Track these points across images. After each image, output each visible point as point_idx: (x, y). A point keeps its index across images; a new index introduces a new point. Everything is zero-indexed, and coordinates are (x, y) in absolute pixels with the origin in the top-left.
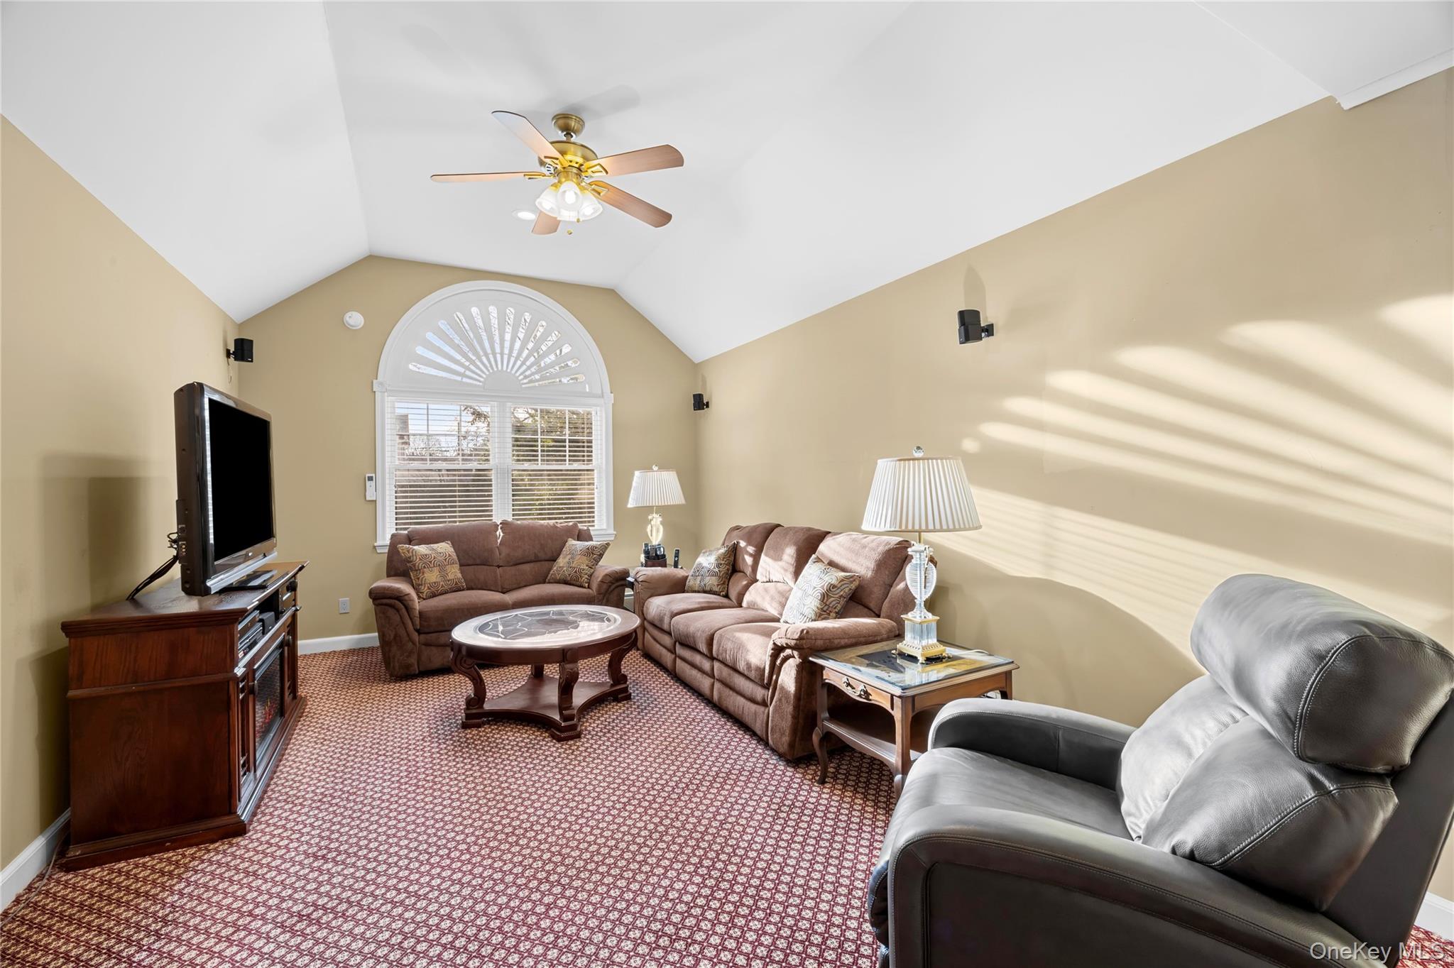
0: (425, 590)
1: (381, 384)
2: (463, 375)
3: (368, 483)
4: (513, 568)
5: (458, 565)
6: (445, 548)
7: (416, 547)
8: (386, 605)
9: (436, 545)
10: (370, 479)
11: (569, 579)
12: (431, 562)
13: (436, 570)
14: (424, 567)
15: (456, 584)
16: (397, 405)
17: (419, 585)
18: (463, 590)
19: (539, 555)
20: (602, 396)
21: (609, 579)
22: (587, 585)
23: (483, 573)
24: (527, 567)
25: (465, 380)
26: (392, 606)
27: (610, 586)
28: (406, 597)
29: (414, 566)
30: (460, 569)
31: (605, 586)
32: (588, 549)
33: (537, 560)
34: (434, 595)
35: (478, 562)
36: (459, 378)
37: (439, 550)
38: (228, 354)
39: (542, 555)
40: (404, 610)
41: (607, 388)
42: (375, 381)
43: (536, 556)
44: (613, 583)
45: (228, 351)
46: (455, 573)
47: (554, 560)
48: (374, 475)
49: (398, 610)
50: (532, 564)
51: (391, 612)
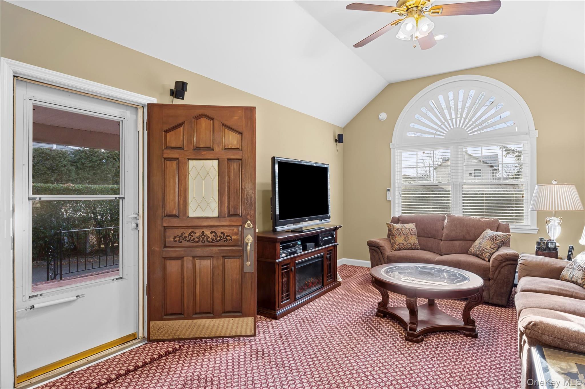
0: (395, 246)
1: (393, 145)
2: (435, 134)
3: (388, 192)
4: (450, 242)
5: (416, 236)
6: (411, 226)
7: (394, 224)
8: (373, 250)
9: (406, 224)
10: (389, 190)
11: (478, 253)
12: (400, 233)
13: (402, 237)
14: (397, 235)
15: (413, 245)
16: (403, 154)
17: (393, 243)
18: (418, 249)
19: (466, 236)
20: (528, 133)
21: (500, 258)
22: (487, 259)
23: (431, 242)
24: (457, 243)
25: (436, 136)
26: (375, 251)
27: (501, 263)
28: (381, 248)
29: (392, 233)
30: (417, 238)
31: (497, 262)
32: (493, 236)
33: (464, 239)
34: (400, 249)
35: (430, 236)
36: (433, 136)
37: (407, 227)
38: (336, 141)
39: (467, 237)
40: (380, 254)
41: (532, 127)
42: (391, 144)
43: (464, 236)
44: (504, 262)
45: (336, 140)
46: (414, 240)
47: (474, 240)
48: (390, 189)
49: (378, 253)
50: (461, 242)
51: (375, 254)
